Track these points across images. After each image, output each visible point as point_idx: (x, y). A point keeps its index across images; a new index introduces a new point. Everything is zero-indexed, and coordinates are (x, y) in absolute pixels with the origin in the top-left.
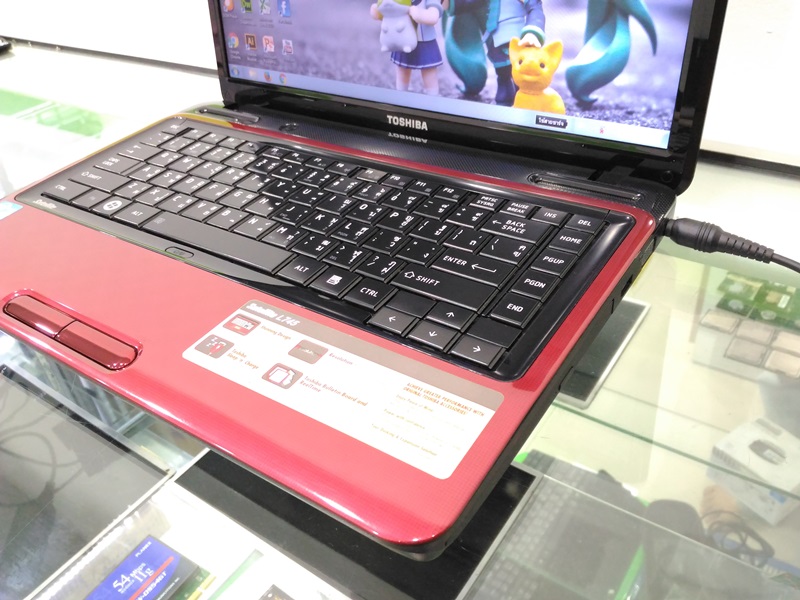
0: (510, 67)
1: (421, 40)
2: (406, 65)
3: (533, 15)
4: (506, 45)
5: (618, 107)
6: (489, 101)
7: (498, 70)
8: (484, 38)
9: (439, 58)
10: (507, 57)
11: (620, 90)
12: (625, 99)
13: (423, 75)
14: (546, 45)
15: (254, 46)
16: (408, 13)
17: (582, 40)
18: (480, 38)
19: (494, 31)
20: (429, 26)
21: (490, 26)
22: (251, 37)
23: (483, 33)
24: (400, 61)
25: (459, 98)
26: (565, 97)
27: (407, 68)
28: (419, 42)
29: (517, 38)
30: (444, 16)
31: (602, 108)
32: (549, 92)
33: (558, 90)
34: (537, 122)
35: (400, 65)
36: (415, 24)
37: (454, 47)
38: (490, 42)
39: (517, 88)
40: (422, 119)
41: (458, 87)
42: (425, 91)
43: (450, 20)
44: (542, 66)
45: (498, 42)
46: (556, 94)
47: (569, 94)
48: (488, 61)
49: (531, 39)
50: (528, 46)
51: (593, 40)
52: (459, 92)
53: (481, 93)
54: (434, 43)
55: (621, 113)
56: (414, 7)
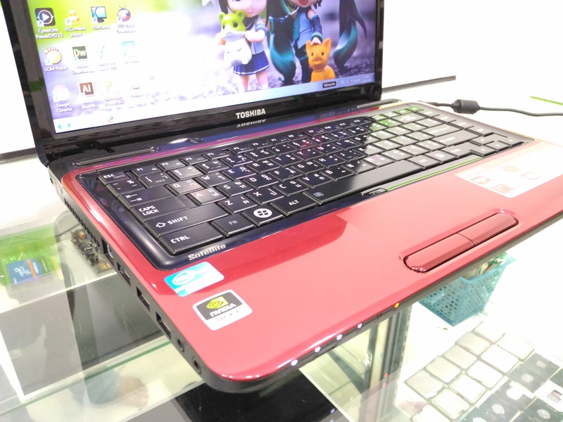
0: (307, 59)
1: (254, 53)
2: (244, 73)
3: (316, 27)
4: (304, 47)
5: (356, 67)
6: (298, 82)
7: (302, 63)
8: (292, 45)
9: (267, 63)
10: (305, 53)
11: (356, 58)
12: (358, 62)
13: (257, 77)
14: (324, 42)
15: (92, 92)
16: (244, 36)
17: (339, 36)
18: (290, 46)
19: (298, 39)
20: (259, 43)
21: (295, 37)
22: (86, 84)
23: (292, 41)
24: (241, 72)
25: (282, 86)
26: (334, 69)
27: (246, 75)
28: (253, 56)
29: (309, 41)
30: (268, 35)
31: (350, 69)
32: (327, 68)
33: (331, 66)
34: (323, 87)
35: (241, 75)
36: (249, 43)
37: (275, 54)
38: (296, 46)
39: (312, 70)
40: (260, 107)
41: (280, 79)
42: (259, 88)
43: (272, 37)
44: (323, 54)
45: (300, 46)
46: (330, 68)
47: (336, 66)
48: (296, 57)
49: (316, 40)
50: (315, 44)
51: (343, 36)
52: (280, 82)
53: (294, 79)
54: (263, 54)
55: (356, 70)
56: (248, 31)
